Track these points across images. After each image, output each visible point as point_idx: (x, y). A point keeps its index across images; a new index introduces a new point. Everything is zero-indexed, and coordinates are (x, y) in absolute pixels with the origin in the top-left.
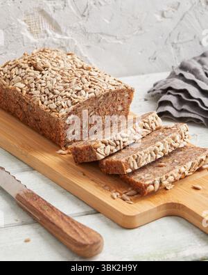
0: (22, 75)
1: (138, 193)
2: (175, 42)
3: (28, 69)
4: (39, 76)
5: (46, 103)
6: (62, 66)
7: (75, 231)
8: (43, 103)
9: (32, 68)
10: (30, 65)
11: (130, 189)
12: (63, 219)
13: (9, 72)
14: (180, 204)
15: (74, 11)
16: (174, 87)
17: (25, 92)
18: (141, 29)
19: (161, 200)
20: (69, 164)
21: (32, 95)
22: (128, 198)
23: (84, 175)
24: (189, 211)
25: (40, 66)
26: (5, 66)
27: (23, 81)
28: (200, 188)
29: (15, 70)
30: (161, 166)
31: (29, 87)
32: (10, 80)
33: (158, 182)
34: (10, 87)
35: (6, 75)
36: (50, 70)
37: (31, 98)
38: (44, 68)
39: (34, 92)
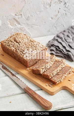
0: (13, 44)
1: (53, 84)
2: (56, 26)
3: (14, 43)
4: (19, 45)
5: (22, 55)
6: (25, 41)
7: (44, 102)
8: (21, 55)
9: (16, 42)
10: (15, 41)
11: (51, 82)
12: (39, 97)
13: (8, 43)
14: (66, 87)
15: (24, 18)
17: (15, 51)
18: (45, 23)
19: (61, 86)
20: (31, 73)
22: (51, 86)
23: (36, 77)
24: (69, 89)
25: (18, 41)
26: (6, 41)
27: (13, 46)
28: (71, 80)
29: (10, 43)
30: (59, 75)
31: (16, 49)
32: (9, 46)
33: (59, 81)
34: (10, 48)
35: (7, 44)
36: (21, 43)
37: (17, 53)
38: (20, 42)
39: (18, 51)
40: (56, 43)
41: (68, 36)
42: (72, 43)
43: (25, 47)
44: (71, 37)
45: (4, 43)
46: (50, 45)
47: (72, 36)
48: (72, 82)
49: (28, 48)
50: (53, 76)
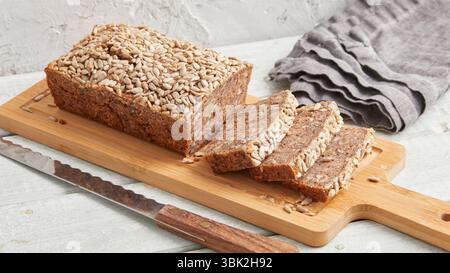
0: (105, 68)
1: (313, 201)
3: (111, 59)
4: (131, 68)
5: (157, 102)
8: (153, 103)
9: (116, 56)
10: (110, 52)
13: (82, 66)
16: (308, 71)
17: (120, 91)
21: (132, 93)
22: (307, 209)
25: (126, 53)
26: (71, 58)
27: (110, 75)
28: (378, 179)
29: (91, 63)
30: (328, 161)
31: (123, 83)
32: (89, 76)
33: (337, 184)
34: (94, 86)
35: (79, 70)
36: (141, 56)
37: (134, 99)
38: (132, 55)
39: (134, 90)
40: (312, 67)
41: (353, 36)
42: (377, 61)
43: (162, 71)
44: (366, 39)
45: (65, 69)
46: (288, 76)
47: (367, 35)
48: (385, 187)
49: (177, 74)
50: (306, 169)
